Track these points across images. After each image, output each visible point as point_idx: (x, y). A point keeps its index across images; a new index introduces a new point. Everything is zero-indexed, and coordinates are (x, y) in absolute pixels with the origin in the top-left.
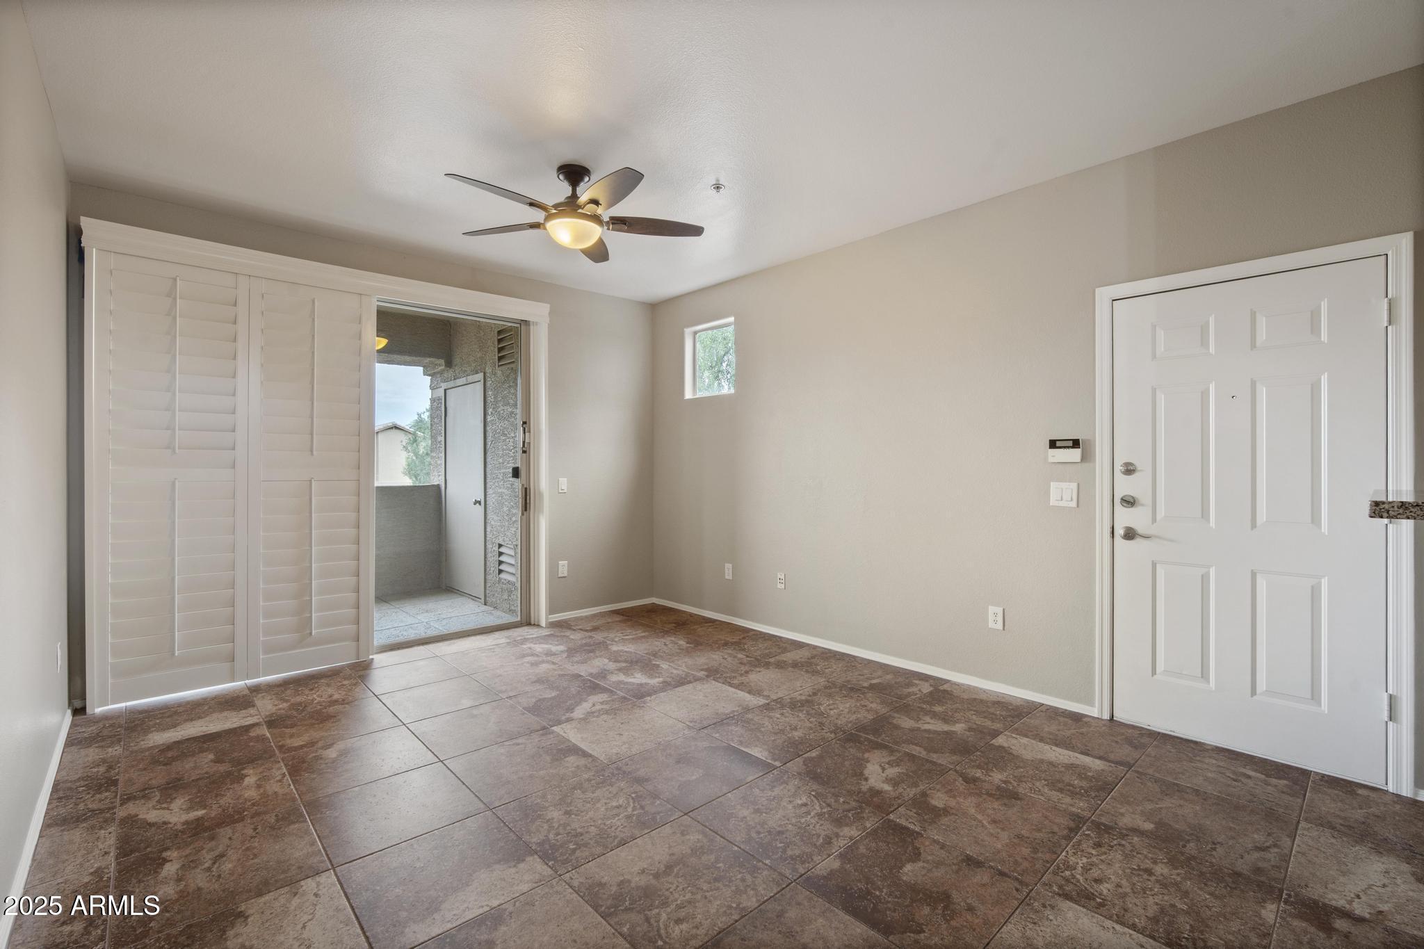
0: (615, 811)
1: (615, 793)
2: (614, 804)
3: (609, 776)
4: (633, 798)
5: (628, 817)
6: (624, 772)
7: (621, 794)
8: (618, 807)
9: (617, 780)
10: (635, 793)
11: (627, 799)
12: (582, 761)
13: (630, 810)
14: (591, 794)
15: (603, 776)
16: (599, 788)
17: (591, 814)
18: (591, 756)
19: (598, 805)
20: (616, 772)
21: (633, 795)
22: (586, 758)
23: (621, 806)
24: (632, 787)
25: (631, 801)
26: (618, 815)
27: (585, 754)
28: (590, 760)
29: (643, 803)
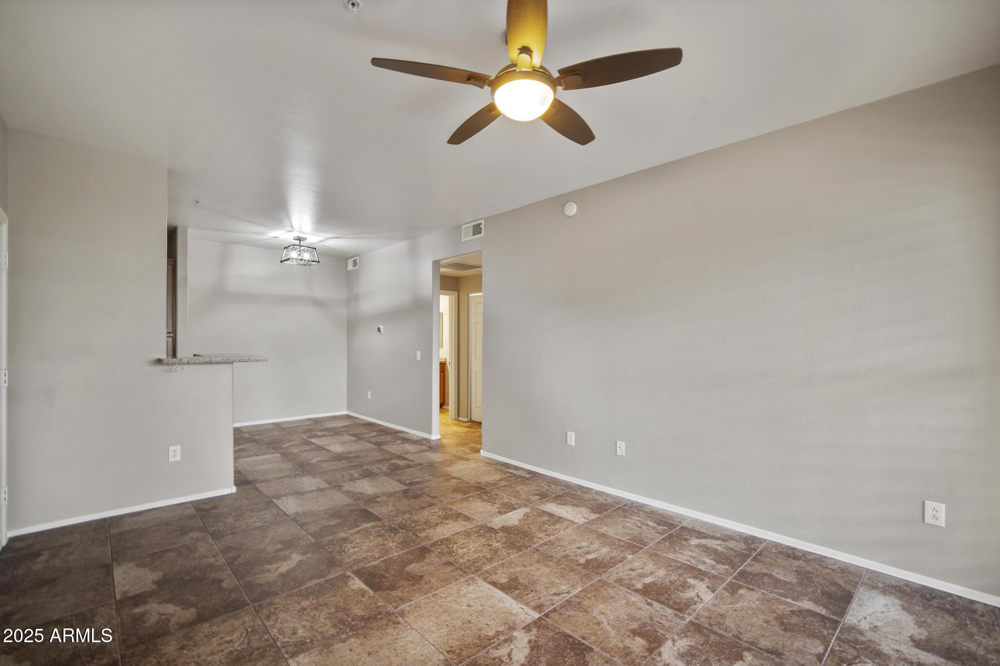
0: (463, 546)
1: (465, 556)
2: (464, 550)
3: (472, 566)
4: (454, 552)
5: (456, 543)
6: (461, 570)
7: (461, 555)
8: (462, 548)
9: (465, 564)
10: (453, 556)
11: (457, 552)
12: (494, 578)
13: (455, 547)
14: (480, 555)
15: (475, 567)
16: (476, 559)
17: (477, 545)
18: (489, 583)
19: (474, 549)
20: (467, 570)
21: (454, 554)
22: (492, 581)
23: (460, 548)
24: (455, 559)
25: (455, 551)
26: (462, 544)
27: (494, 584)
28: (488, 579)
29: (448, 550)
